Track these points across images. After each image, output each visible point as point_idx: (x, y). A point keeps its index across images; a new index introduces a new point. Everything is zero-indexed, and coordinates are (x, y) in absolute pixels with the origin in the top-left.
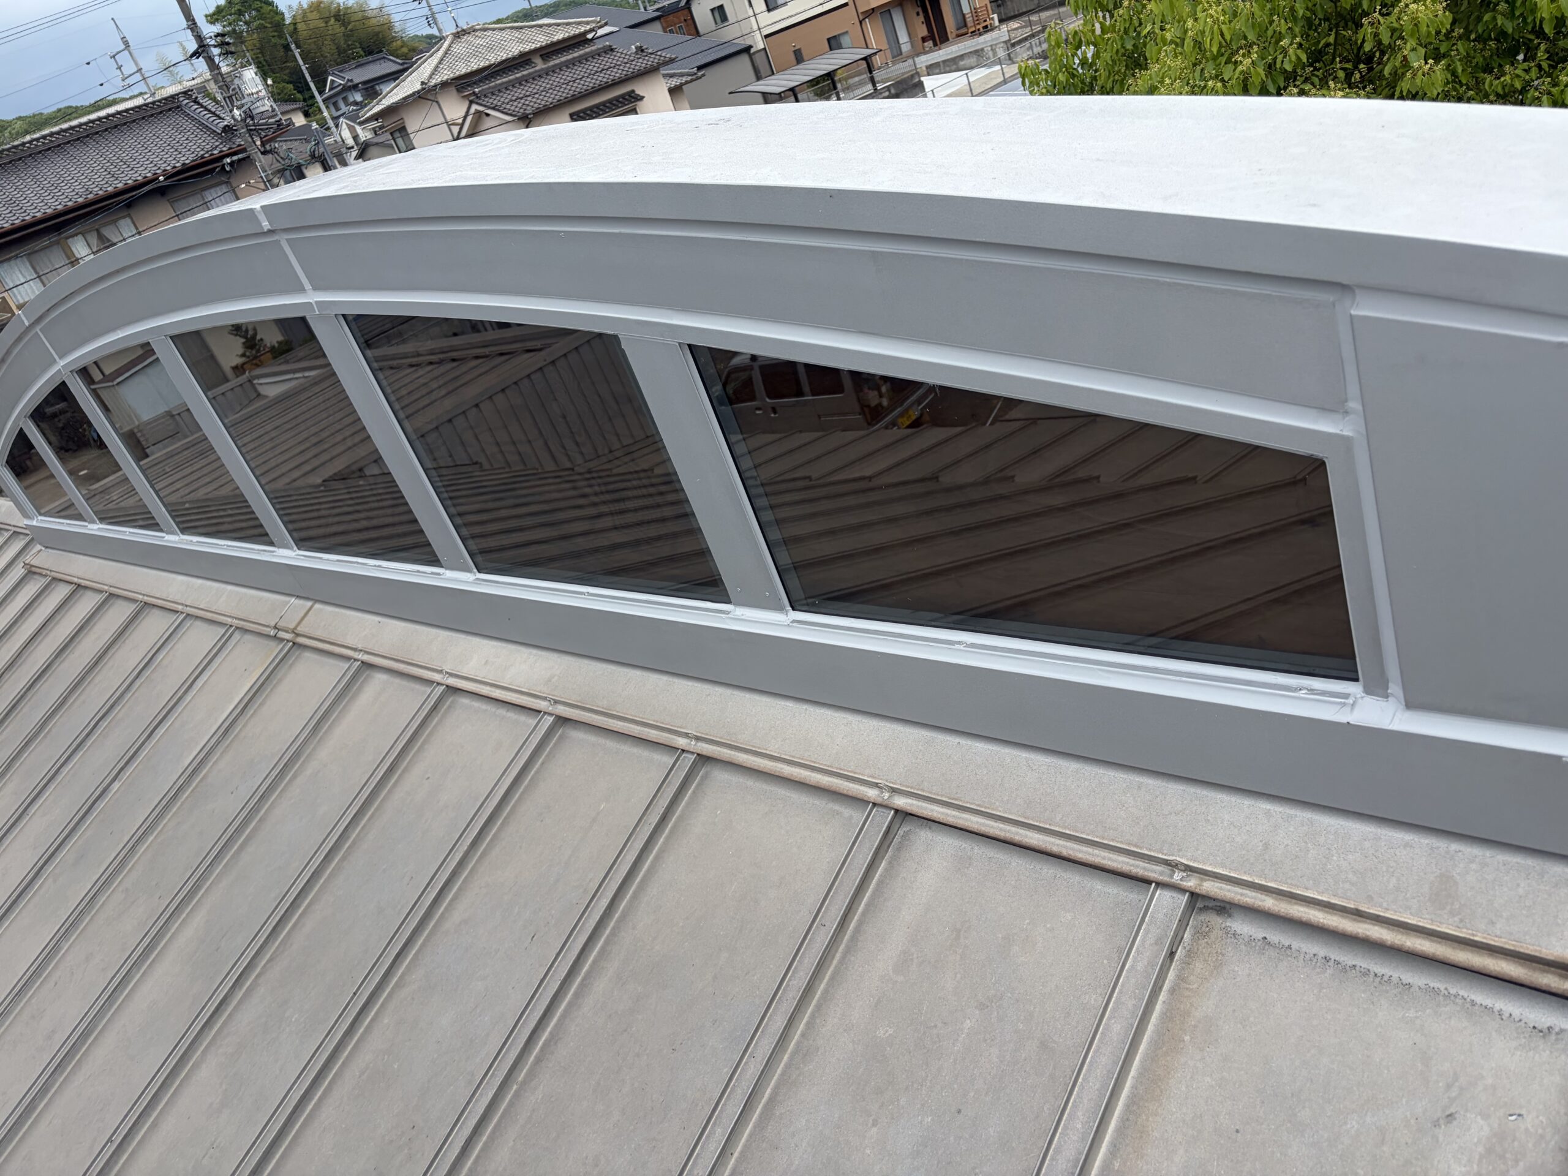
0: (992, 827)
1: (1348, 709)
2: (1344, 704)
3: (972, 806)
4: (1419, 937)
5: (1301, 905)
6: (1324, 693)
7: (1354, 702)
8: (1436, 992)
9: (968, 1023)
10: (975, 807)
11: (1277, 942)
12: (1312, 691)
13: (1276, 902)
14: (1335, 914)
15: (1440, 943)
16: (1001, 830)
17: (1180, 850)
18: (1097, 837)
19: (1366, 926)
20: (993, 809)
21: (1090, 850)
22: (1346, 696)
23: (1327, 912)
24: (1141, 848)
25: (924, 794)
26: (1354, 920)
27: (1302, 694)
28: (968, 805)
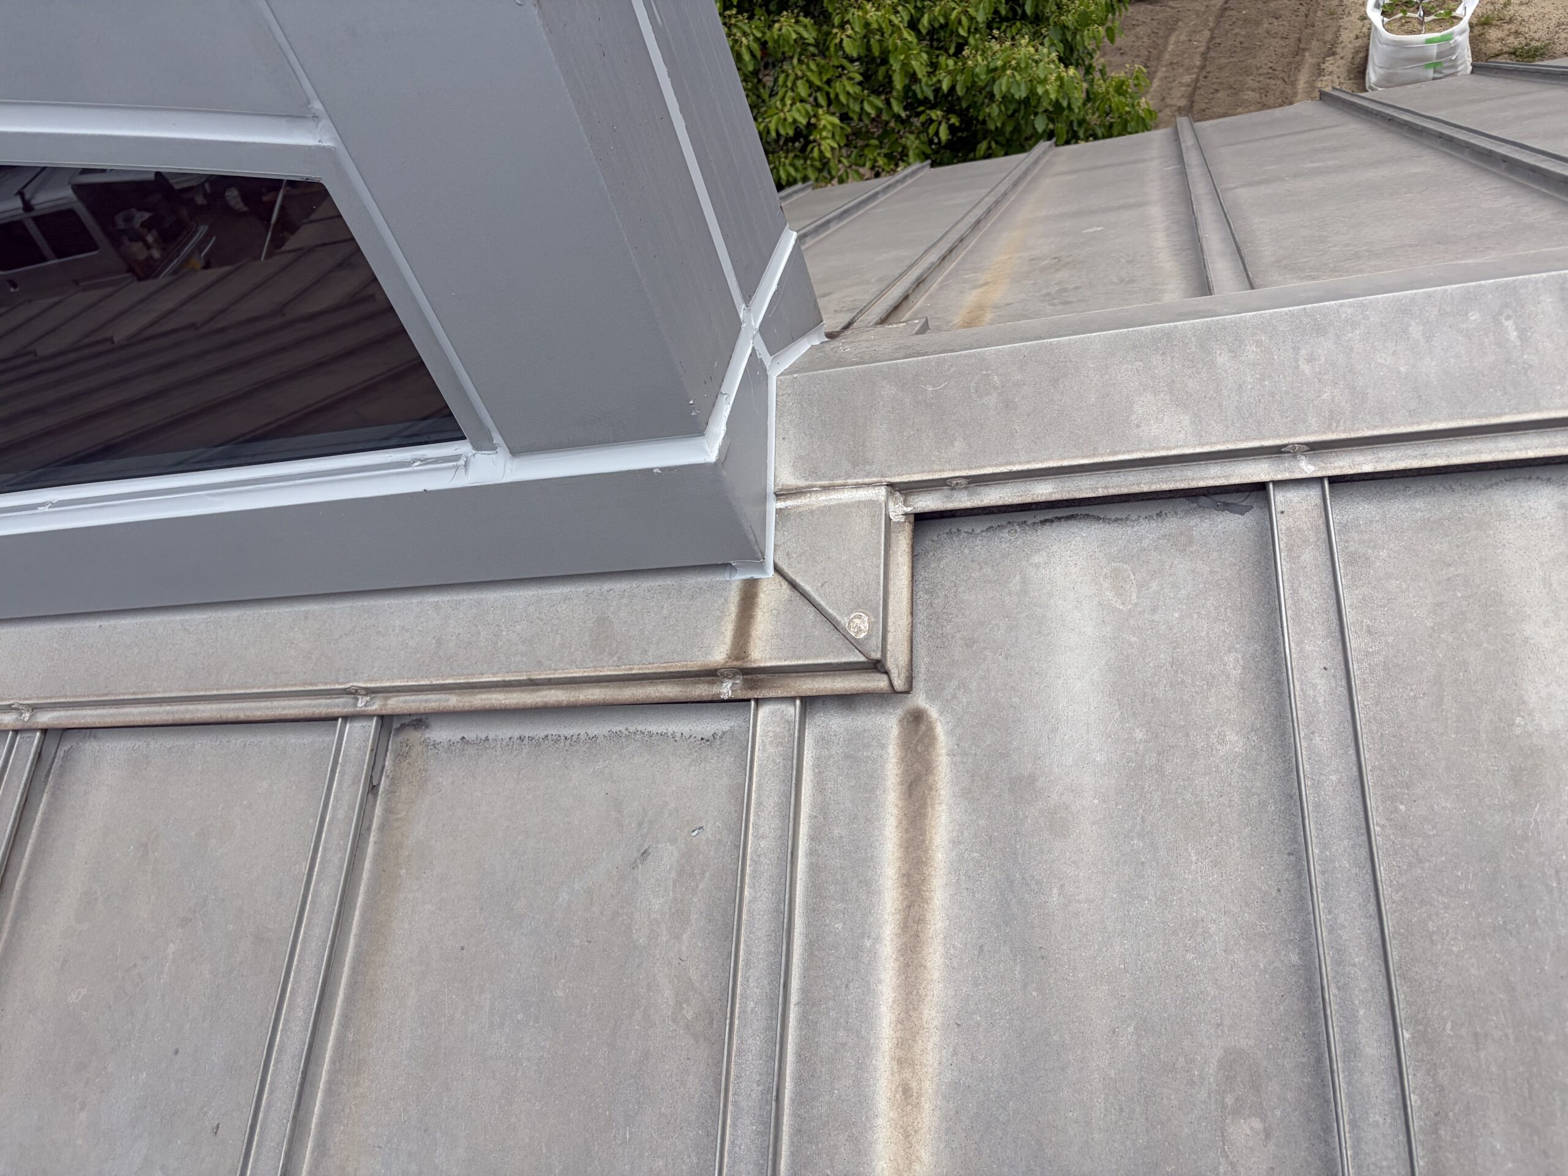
0: (158, 713)
1: (462, 471)
2: (457, 468)
3: (126, 697)
4: (589, 687)
5: (483, 693)
6: (437, 460)
7: (466, 462)
8: (618, 735)
9: (172, 948)
10: (130, 697)
11: (474, 738)
12: (425, 461)
13: (460, 698)
14: (515, 691)
15: (608, 686)
16: (168, 713)
17: (355, 674)
18: (269, 687)
19: (543, 693)
20: (151, 693)
21: (268, 704)
22: (457, 458)
23: (508, 692)
24: (316, 685)
25: (68, 700)
26: (533, 691)
27: (416, 467)
28: (121, 697)
